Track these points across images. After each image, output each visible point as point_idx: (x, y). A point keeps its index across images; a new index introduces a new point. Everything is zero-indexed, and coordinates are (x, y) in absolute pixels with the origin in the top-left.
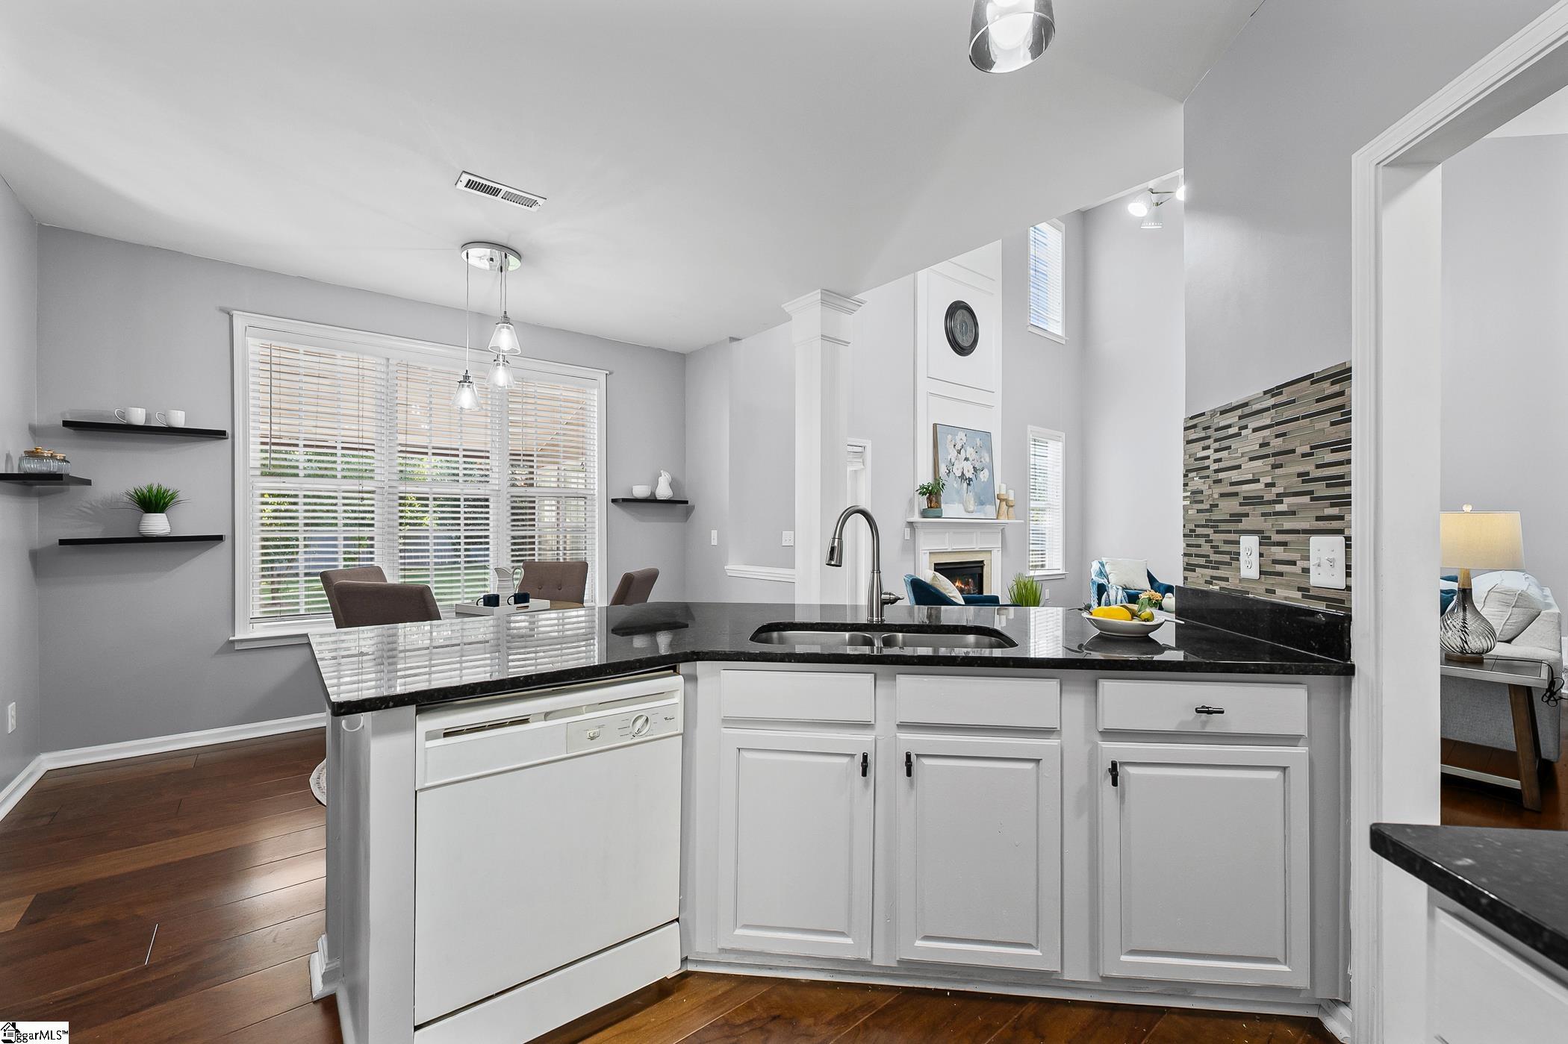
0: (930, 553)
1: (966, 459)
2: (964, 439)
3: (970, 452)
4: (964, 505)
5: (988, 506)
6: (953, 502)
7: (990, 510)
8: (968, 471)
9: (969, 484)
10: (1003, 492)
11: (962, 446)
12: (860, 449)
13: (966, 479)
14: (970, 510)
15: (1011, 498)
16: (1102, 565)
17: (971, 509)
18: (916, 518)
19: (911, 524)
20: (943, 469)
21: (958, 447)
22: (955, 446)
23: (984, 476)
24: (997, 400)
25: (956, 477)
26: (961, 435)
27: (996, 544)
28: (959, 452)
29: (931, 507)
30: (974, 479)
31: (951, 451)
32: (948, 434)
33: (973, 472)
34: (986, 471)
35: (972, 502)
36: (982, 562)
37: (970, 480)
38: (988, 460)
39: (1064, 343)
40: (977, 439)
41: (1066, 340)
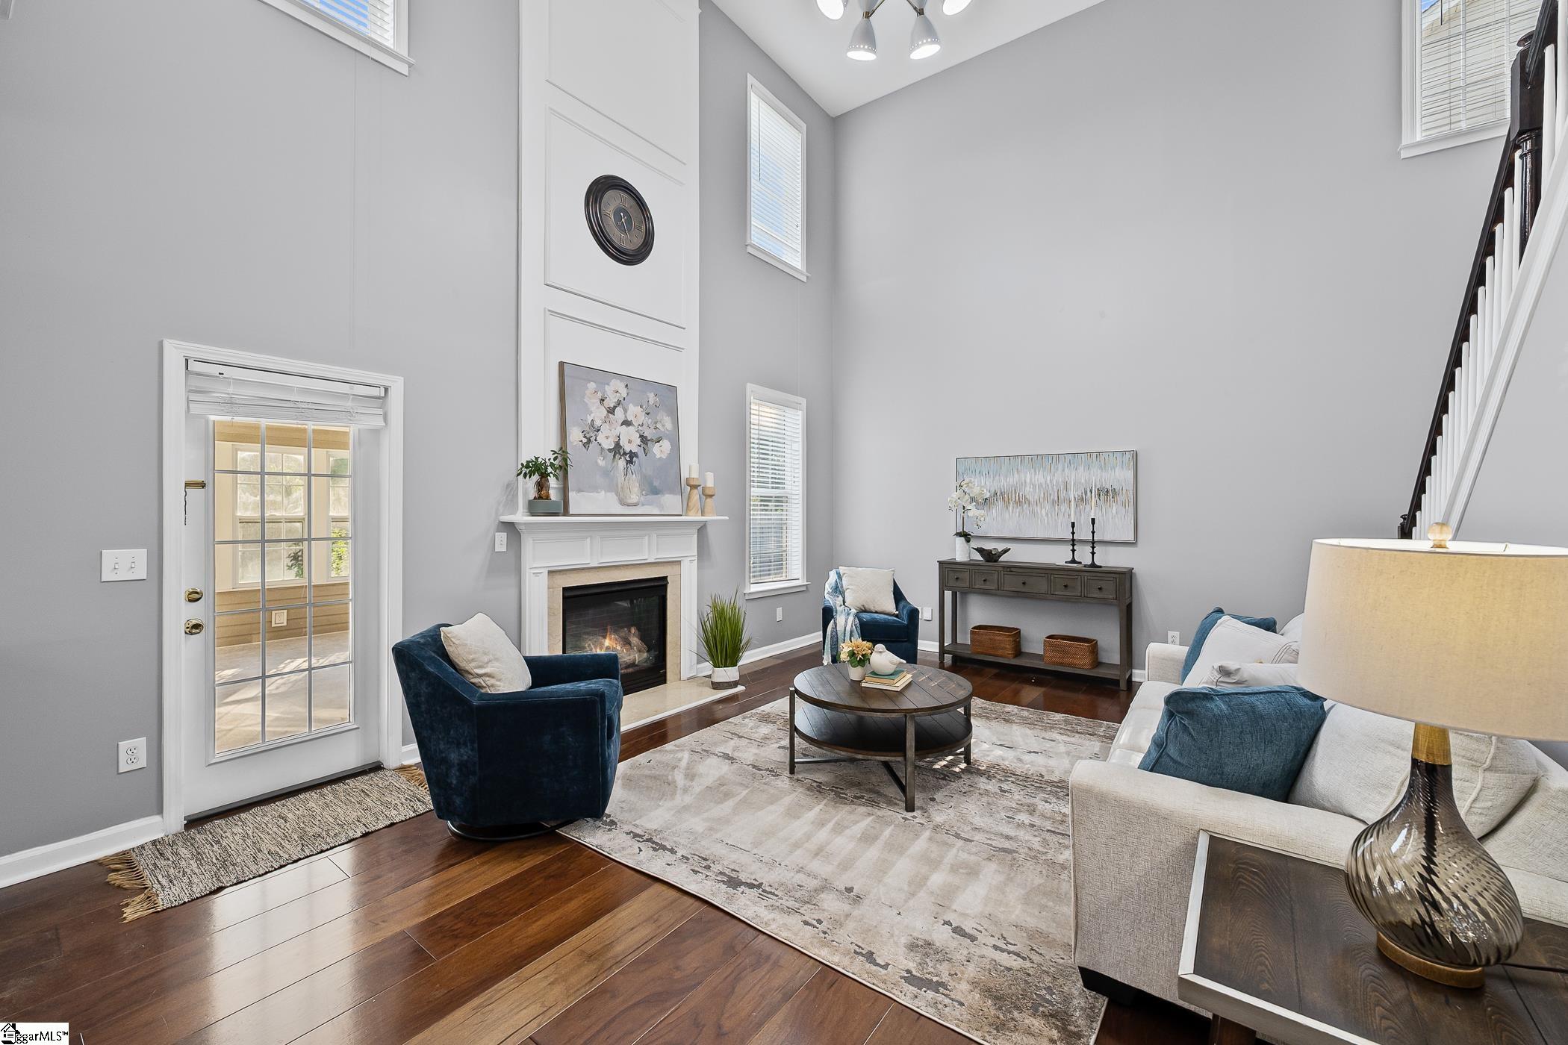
0: (550, 572)
1: (627, 423)
2: (624, 392)
3: (634, 412)
4: (617, 494)
5: (667, 496)
6: (595, 488)
7: (671, 502)
8: (630, 442)
9: (630, 462)
10: (695, 475)
11: (619, 403)
13: (625, 454)
14: (630, 501)
15: (710, 483)
16: (840, 577)
17: (634, 498)
18: (521, 517)
19: (510, 527)
20: (575, 436)
21: (611, 402)
22: (602, 400)
23: (661, 450)
24: (691, 340)
25: (602, 449)
26: (620, 385)
27: (686, 549)
28: (611, 411)
29: (540, 498)
30: (641, 453)
31: (593, 409)
32: (590, 381)
33: (638, 441)
34: (666, 444)
35: (636, 489)
36: (665, 578)
37: (632, 455)
38: (669, 425)
39: (805, 280)
40: (649, 394)
41: (807, 277)
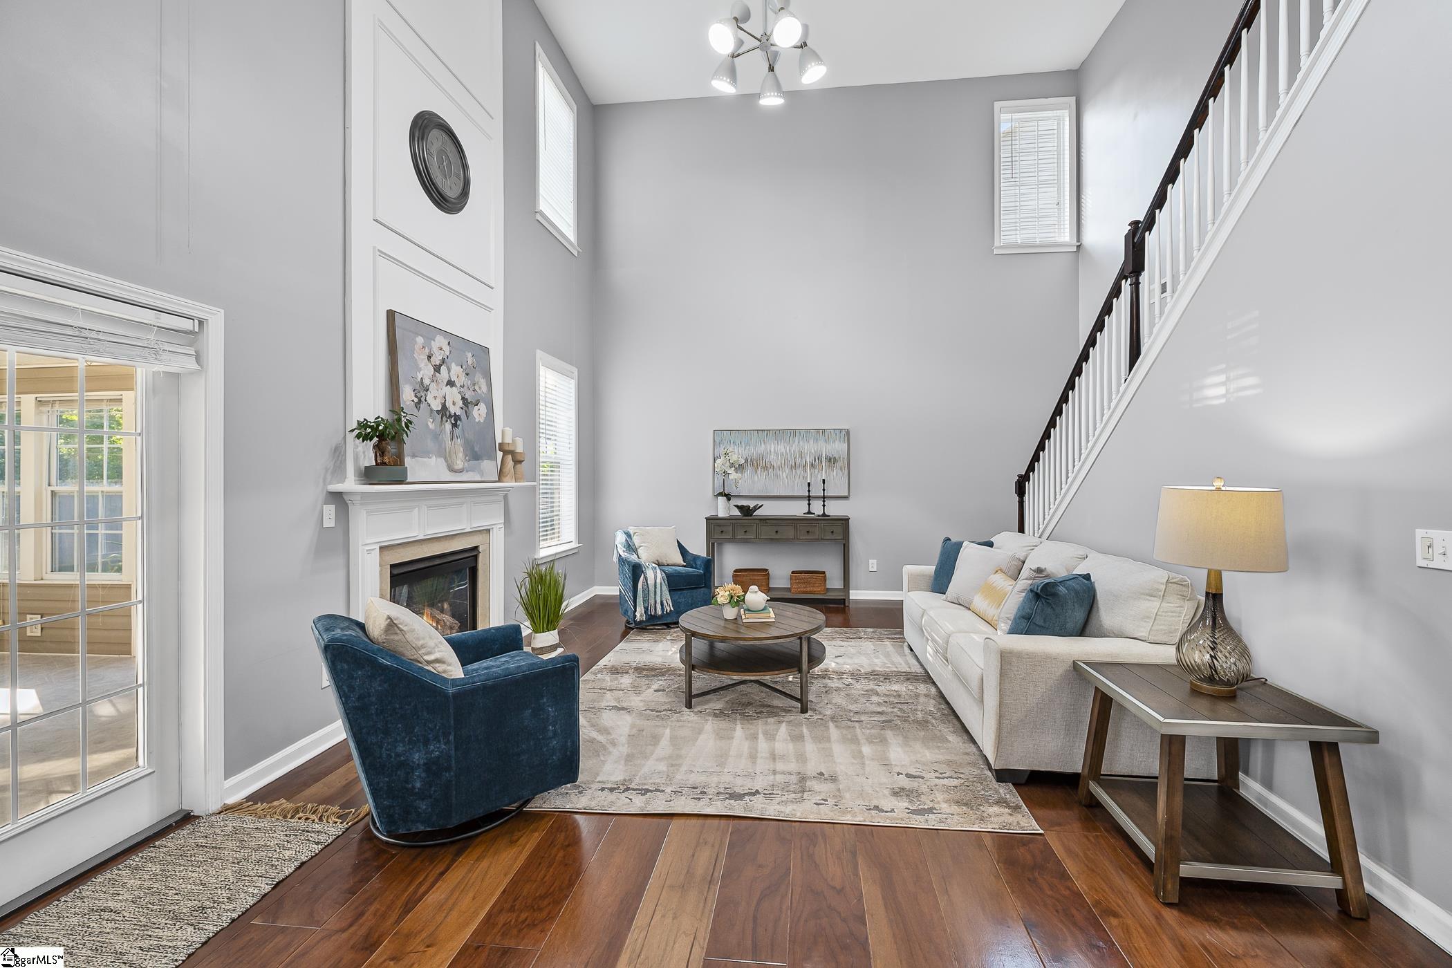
0: (381, 548)
1: (451, 383)
2: (447, 349)
3: (456, 371)
4: (446, 461)
5: (485, 461)
6: (426, 454)
7: (490, 467)
8: (454, 404)
9: (455, 425)
10: (508, 440)
11: (443, 361)
12: (187, 325)
13: (450, 416)
14: (456, 467)
15: (519, 449)
16: (628, 535)
17: (459, 464)
18: (350, 484)
19: (338, 498)
20: (407, 395)
21: (436, 360)
22: (429, 357)
23: (479, 413)
24: (497, 299)
25: (432, 410)
26: (440, 341)
27: (494, 520)
28: (437, 369)
29: (383, 464)
30: (463, 417)
31: (422, 365)
32: (418, 334)
33: (460, 403)
34: (482, 406)
35: (461, 455)
36: (476, 548)
37: (457, 418)
38: (484, 389)
39: (576, 254)
40: (467, 353)
41: (578, 252)
